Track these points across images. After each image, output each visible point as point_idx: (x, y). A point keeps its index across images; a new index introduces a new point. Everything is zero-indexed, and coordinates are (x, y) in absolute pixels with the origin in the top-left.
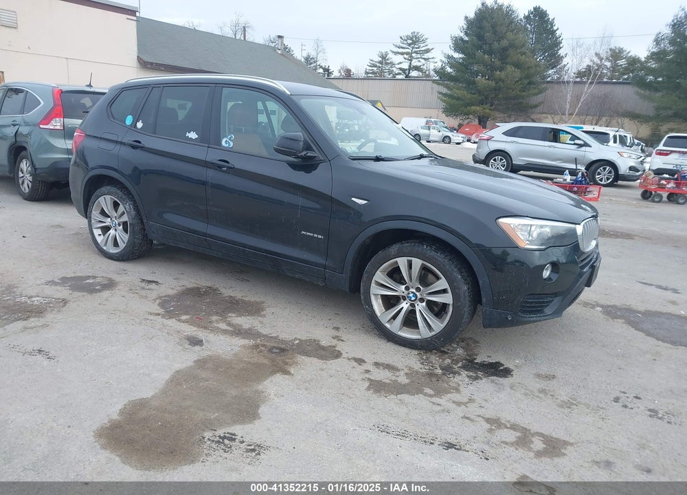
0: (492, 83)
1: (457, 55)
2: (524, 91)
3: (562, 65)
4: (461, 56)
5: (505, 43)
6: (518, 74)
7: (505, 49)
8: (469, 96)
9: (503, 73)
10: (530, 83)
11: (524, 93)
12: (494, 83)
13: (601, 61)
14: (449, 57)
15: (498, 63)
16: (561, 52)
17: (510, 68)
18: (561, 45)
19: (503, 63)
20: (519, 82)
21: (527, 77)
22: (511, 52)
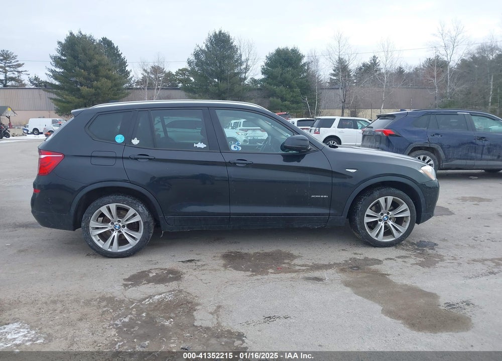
0: (93, 90)
1: (58, 70)
2: (116, 95)
3: (130, 77)
4: (62, 70)
5: (95, 62)
6: (109, 83)
7: (96, 67)
8: (77, 100)
9: (99, 83)
10: (118, 90)
11: (116, 97)
12: (94, 90)
13: (148, 74)
14: (52, 71)
15: (93, 76)
16: (128, 68)
17: (104, 80)
18: (127, 64)
19: (96, 76)
20: (111, 89)
21: (116, 85)
22: (100, 68)
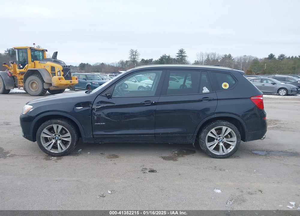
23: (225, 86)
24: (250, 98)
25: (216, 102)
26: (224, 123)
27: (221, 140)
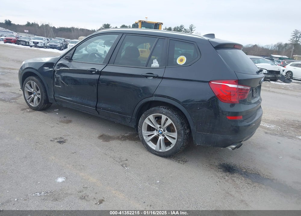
23: (181, 60)
24: (209, 82)
25: (160, 80)
26: (165, 110)
27: (161, 132)
